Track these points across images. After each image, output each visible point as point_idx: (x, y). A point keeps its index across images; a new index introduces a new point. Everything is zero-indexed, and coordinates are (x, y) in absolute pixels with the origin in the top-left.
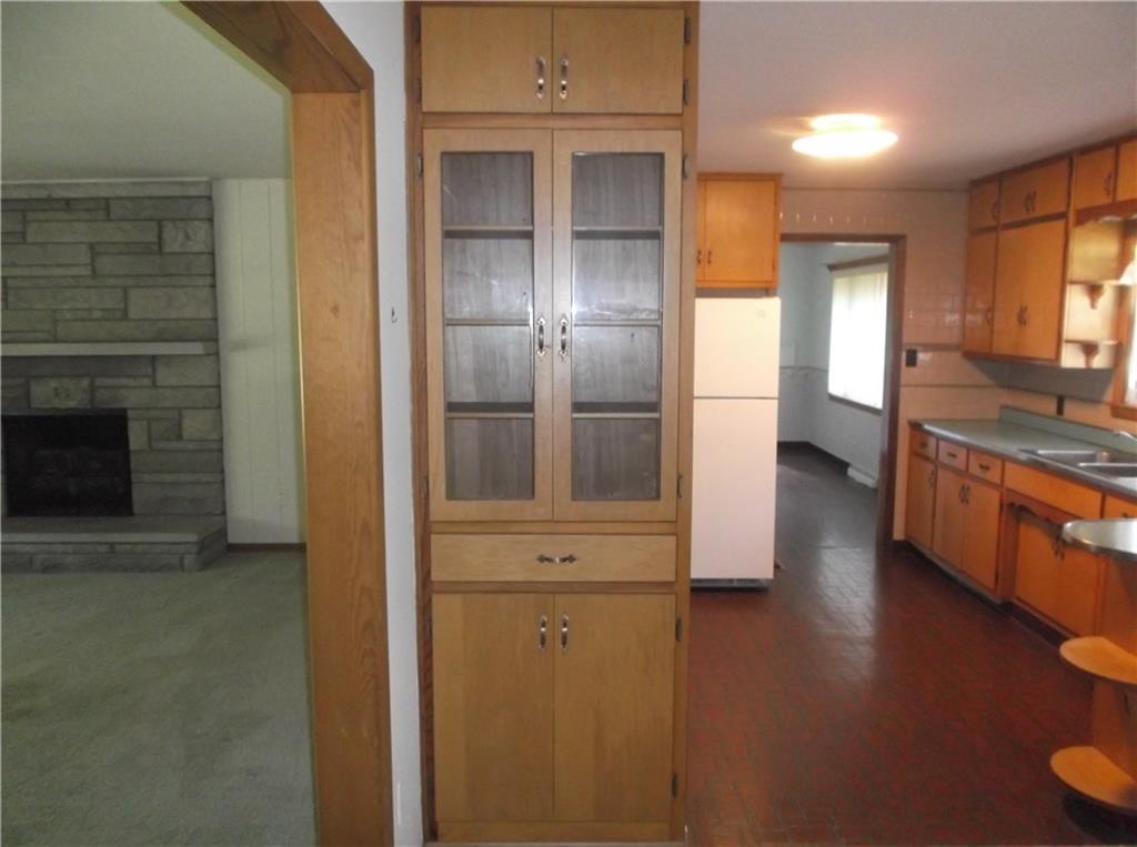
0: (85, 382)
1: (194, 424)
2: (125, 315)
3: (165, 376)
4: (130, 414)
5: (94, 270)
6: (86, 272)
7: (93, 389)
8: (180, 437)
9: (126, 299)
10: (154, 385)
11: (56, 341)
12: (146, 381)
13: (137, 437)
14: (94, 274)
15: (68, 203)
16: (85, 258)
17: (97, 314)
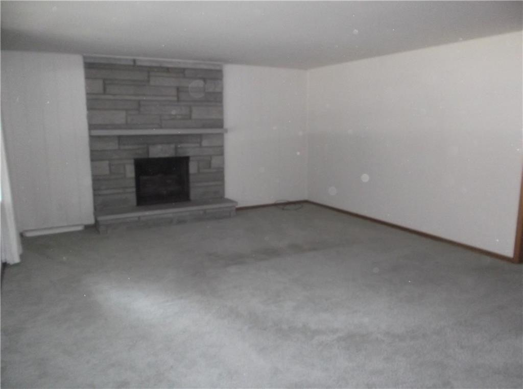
0: (173, 146)
1: (215, 162)
2: (190, 118)
3: (205, 143)
4: (191, 159)
5: (178, 98)
6: (175, 99)
7: (176, 148)
8: (210, 167)
9: (191, 111)
10: (201, 146)
11: (161, 128)
12: (198, 145)
13: (193, 168)
14: (178, 101)
15: (168, 70)
16: (174, 92)
17: (179, 117)
